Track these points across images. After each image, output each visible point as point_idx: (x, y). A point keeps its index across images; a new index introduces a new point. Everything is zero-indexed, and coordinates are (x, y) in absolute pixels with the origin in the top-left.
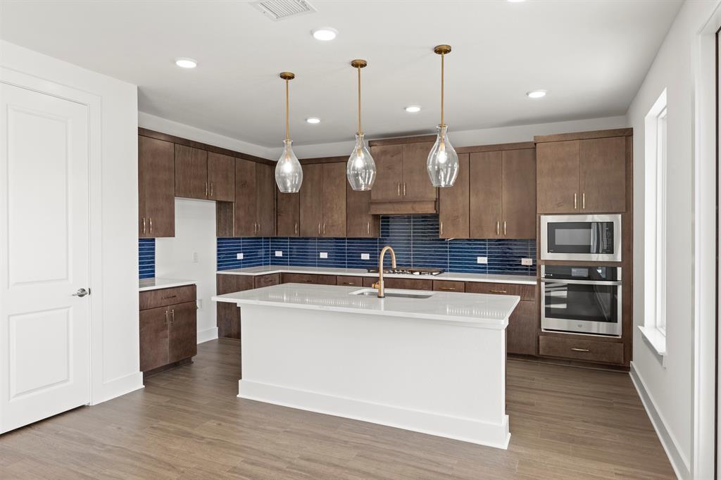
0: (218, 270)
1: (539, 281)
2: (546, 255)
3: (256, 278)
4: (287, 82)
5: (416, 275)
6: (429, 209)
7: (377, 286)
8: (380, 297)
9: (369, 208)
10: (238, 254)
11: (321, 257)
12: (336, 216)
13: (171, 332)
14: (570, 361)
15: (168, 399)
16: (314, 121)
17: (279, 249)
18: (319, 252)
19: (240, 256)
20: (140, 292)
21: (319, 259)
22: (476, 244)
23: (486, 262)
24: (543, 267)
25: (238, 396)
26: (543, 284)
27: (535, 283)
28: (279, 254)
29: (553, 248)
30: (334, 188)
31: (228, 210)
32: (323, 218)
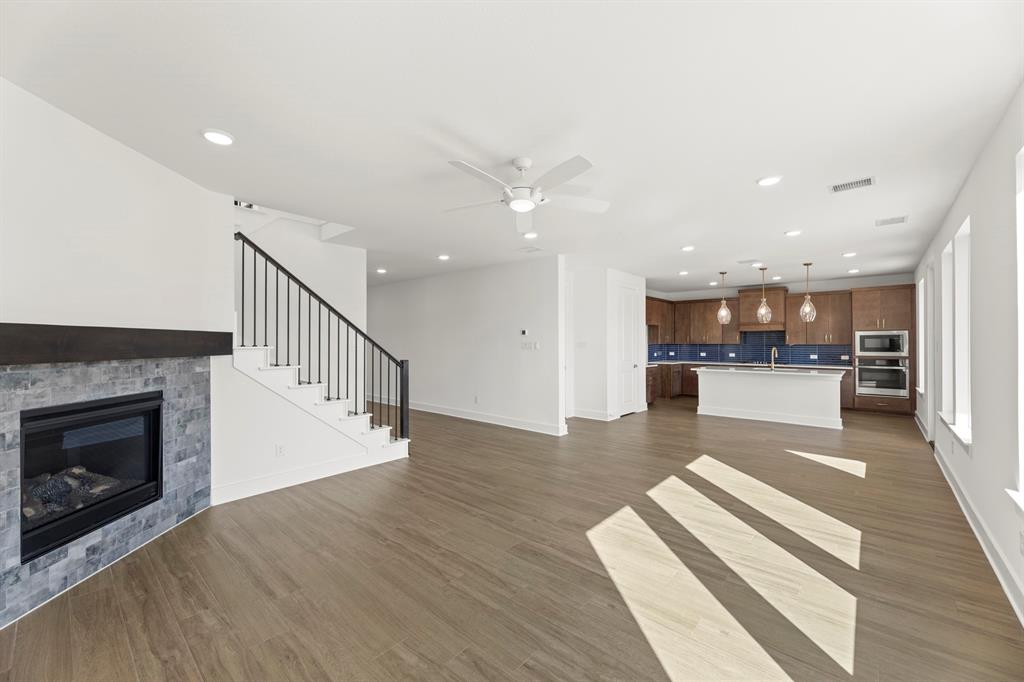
1: (855, 368)
2: (858, 353)
6: (779, 328)
9: (738, 327)
10: (656, 354)
14: (875, 411)
17: (672, 351)
18: (700, 352)
21: (700, 356)
22: (809, 348)
23: (817, 358)
24: (857, 360)
26: (857, 369)
27: (852, 368)
28: (672, 354)
29: (863, 349)
30: (714, 316)
32: (706, 333)
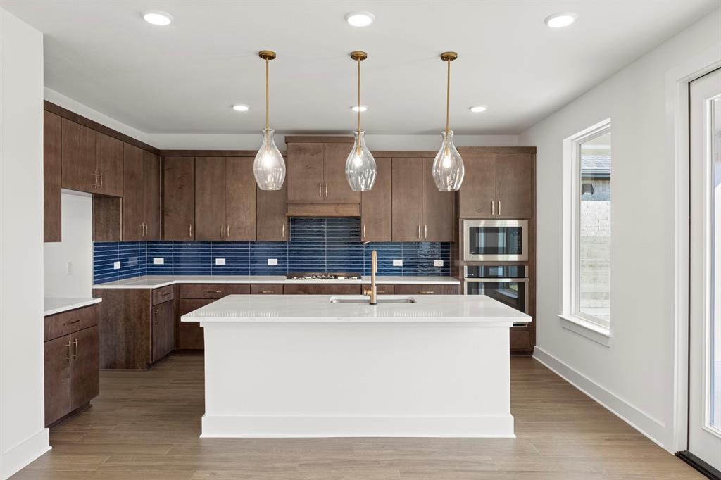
0: (95, 283)
1: (463, 281)
2: (467, 256)
3: (155, 292)
4: (267, 63)
5: (341, 280)
6: (353, 211)
7: (369, 292)
8: (373, 304)
9: (287, 209)
10: (115, 263)
11: (217, 264)
12: (243, 217)
13: (73, 369)
15: (107, 458)
16: (241, 108)
17: (159, 256)
18: (214, 258)
19: (117, 265)
20: (45, 317)
21: (215, 266)
22: (391, 247)
23: (401, 265)
24: (465, 268)
25: (201, 436)
26: (465, 283)
27: (459, 283)
28: (159, 261)
29: (475, 250)
30: (241, 185)
31: (111, 208)
32: (226, 219)
